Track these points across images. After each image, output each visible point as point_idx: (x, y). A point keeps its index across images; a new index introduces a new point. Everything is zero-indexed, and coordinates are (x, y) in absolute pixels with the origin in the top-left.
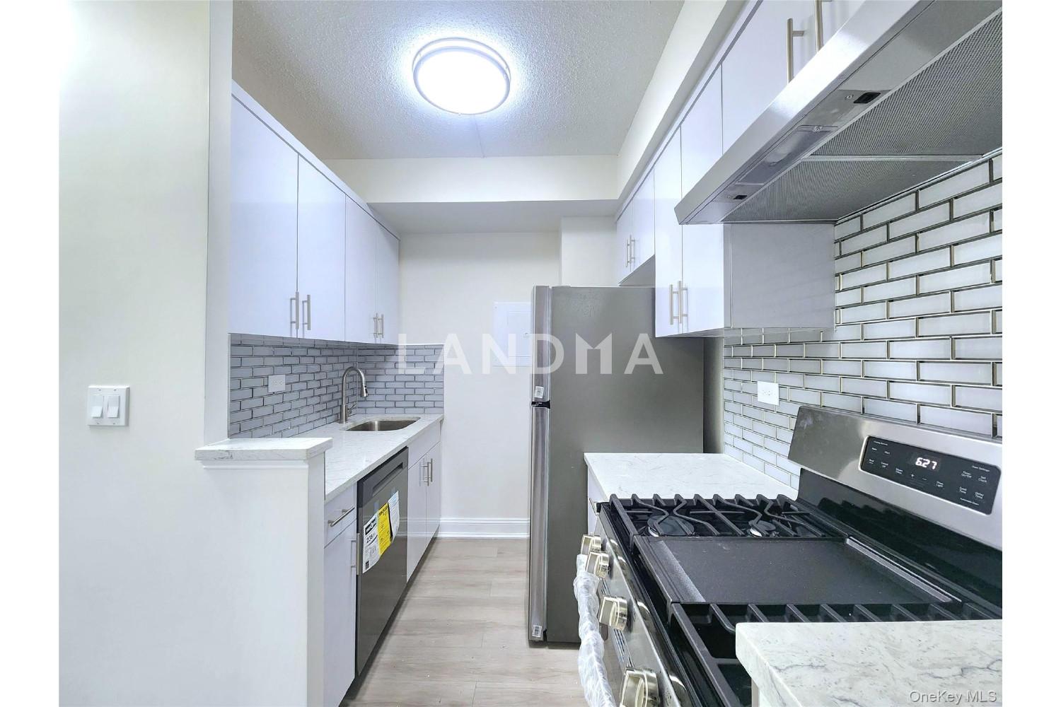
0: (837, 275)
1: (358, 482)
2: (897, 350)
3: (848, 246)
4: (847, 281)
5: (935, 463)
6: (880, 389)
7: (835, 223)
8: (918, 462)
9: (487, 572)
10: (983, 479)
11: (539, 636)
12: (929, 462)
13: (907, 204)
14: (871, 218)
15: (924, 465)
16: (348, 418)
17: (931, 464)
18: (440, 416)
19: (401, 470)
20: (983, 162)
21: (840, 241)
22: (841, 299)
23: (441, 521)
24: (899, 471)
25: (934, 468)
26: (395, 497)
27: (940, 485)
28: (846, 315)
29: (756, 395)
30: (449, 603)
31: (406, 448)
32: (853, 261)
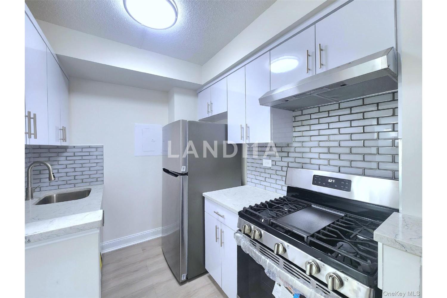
0: (294, 127)
2: (313, 150)
3: (298, 119)
4: (297, 129)
5: (334, 181)
6: (308, 161)
7: (293, 111)
8: (329, 181)
9: (141, 261)
10: (347, 183)
11: (185, 279)
12: (332, 180)
13: (316, 110)
14: (305, 112)
15: (331, 182)
16: (34, 194)
17: (333, 181)
20: (337, 103)
21: (295, 117)
22: (295, 134)
24: (324, 184)
25: (334, 182)
27: (336, 186)
28: (297, 139)
29: (262, 164)
30: (128, 285)
32: (299, 123)
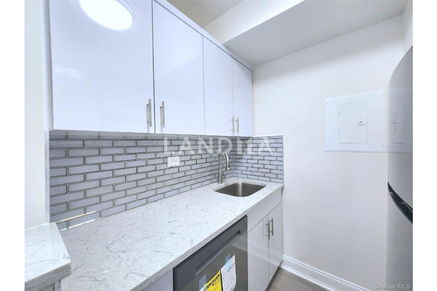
1: (173, 268)
18: (282, 184)
19: (239, 235)
23: (284, 258)
26: (231, 262)
31: (246, 216)
